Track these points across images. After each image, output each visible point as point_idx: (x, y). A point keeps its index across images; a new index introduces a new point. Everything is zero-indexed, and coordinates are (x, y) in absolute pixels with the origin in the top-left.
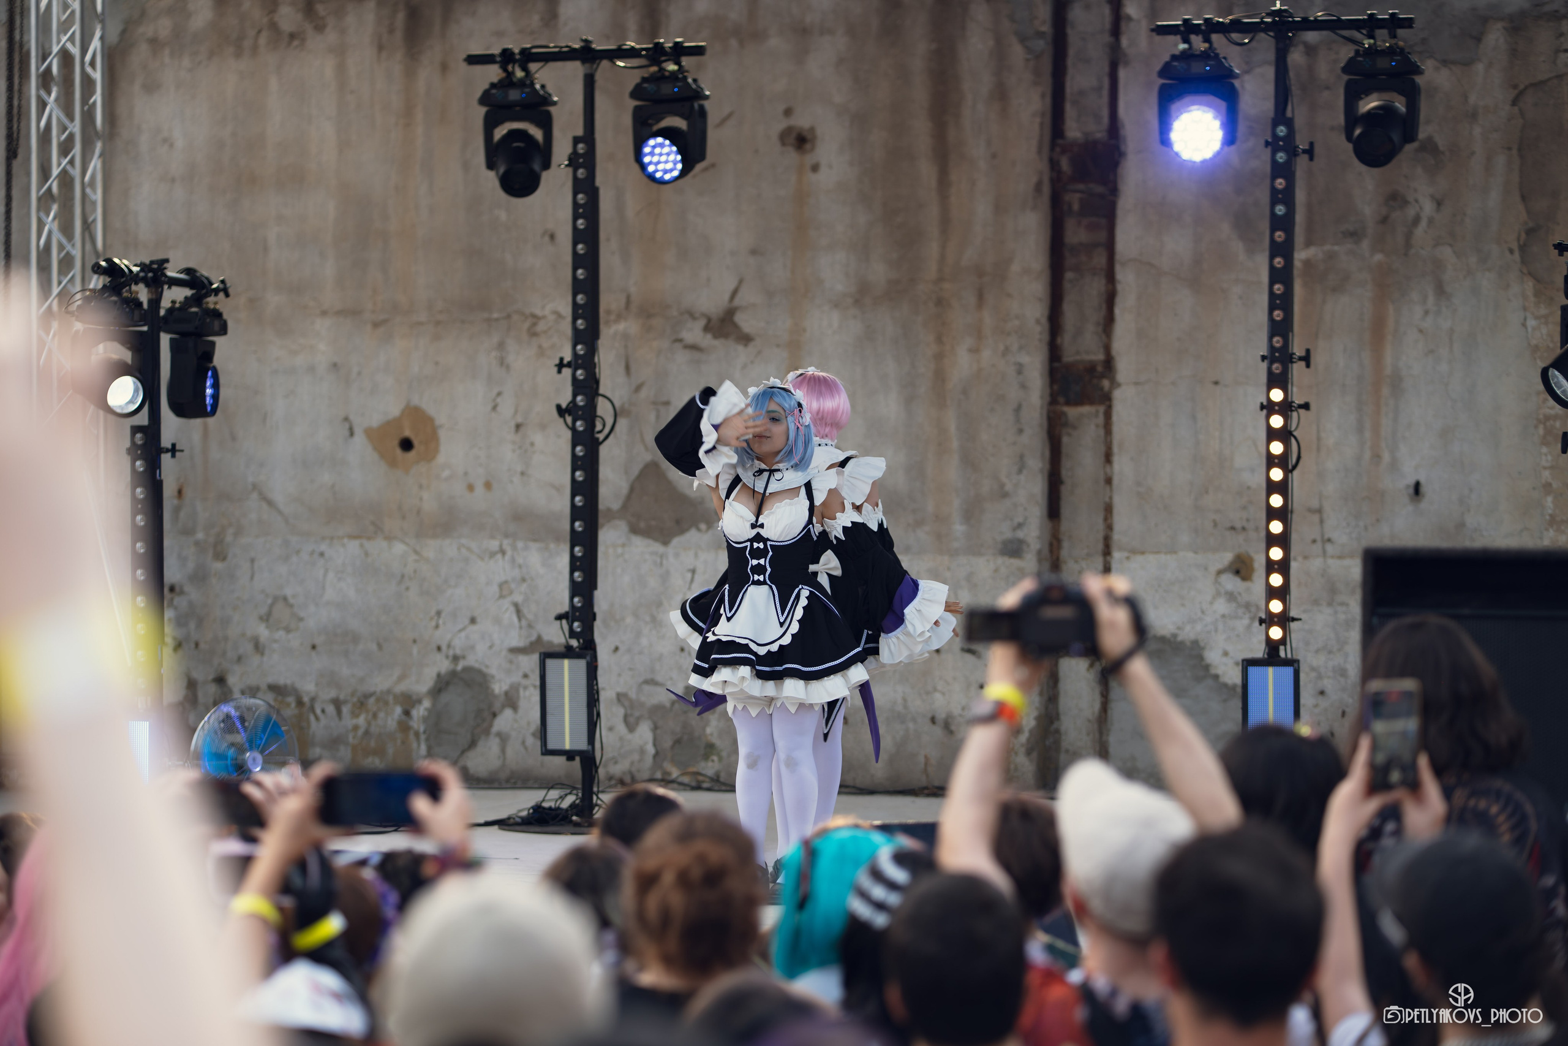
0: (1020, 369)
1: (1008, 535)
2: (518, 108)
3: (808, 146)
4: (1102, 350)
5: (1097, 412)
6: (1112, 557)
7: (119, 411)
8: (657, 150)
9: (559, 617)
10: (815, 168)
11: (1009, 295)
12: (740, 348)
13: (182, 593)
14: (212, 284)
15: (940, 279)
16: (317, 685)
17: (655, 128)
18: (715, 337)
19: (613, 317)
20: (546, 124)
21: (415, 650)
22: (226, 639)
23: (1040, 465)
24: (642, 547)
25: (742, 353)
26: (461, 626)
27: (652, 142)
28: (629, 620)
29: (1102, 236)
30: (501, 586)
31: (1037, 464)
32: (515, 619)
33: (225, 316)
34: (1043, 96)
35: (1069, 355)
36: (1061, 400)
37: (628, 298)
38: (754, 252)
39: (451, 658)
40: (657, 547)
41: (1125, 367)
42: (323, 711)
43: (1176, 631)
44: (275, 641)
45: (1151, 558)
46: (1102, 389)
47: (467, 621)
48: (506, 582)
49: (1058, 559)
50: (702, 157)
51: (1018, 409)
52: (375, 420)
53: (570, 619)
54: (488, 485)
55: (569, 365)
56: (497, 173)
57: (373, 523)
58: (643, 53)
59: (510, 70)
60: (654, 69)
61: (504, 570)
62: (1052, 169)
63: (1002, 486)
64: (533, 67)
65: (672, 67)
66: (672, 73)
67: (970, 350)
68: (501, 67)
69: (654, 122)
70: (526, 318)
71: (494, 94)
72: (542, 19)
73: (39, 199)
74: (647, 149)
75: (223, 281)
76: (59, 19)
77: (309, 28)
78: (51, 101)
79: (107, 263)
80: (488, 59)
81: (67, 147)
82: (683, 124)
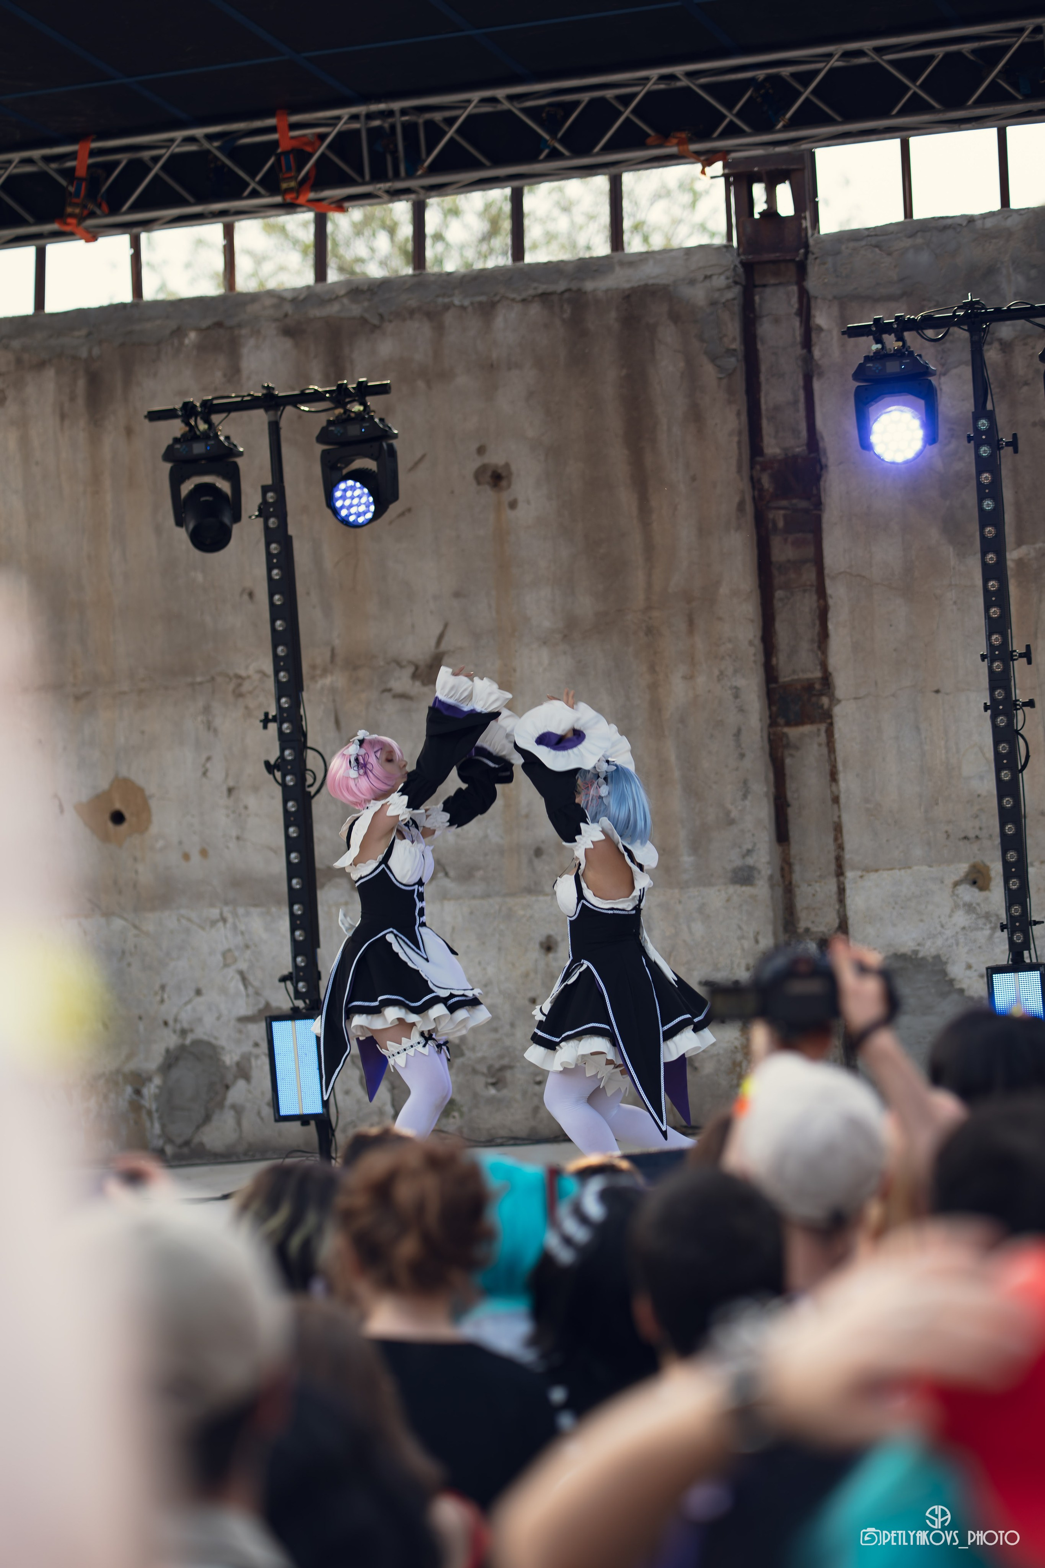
0: (737, 693)
1: (738, 863)
2: (203, 462)
3: (504, 483)
4: (819, 667)
5: (819, 730)
6: (845, 878)
8: (349, 494)
9: (283, 979)
10: (513, 505)
11: (720, 619)
15: (649, 608)
17: (345, 472)
18: (424, 684)
19: (318, 672)
20: (233, 475)
21: (142, 1026)
23: (765, 789)
26: (186, 999)
27: (342, 486)
29: (810, 551)
30: (224, 954)
31: (762, 788)
32: (241, 987)
34: (738, 414)
35: (785, 676)
36: (781, 721)
37: (333, 651)
38: (457, 595)
39: (178, 1032)
41: (842, 683)
43: (917, 948)
45: (885, 874)
46: (822, 706)
47: (192, 993)
48: (229, 950)
49: (790, 883)
50: (395, 497)
51: (738, 733)
52: (84, 795)
53: (294, 979)
54: (204, 853)
55: (274, 719)
56: (187, 530)
57: (89, 901)
58: (328, 395)
59: (193, 423)
60: (340, 411)
61: (226, 937)
62: (753, 488)
63: (728, 813)
64: (216, 418)
65: (357, 408)
66: (358, 414)
67: (684, 678)
68: (183, 421)
69: (343, 466)
70: (231, 679)
71: (177, 449)
72: (225, 375)
74: (338, 494)
80: (169, 414)
82: (373, 465)
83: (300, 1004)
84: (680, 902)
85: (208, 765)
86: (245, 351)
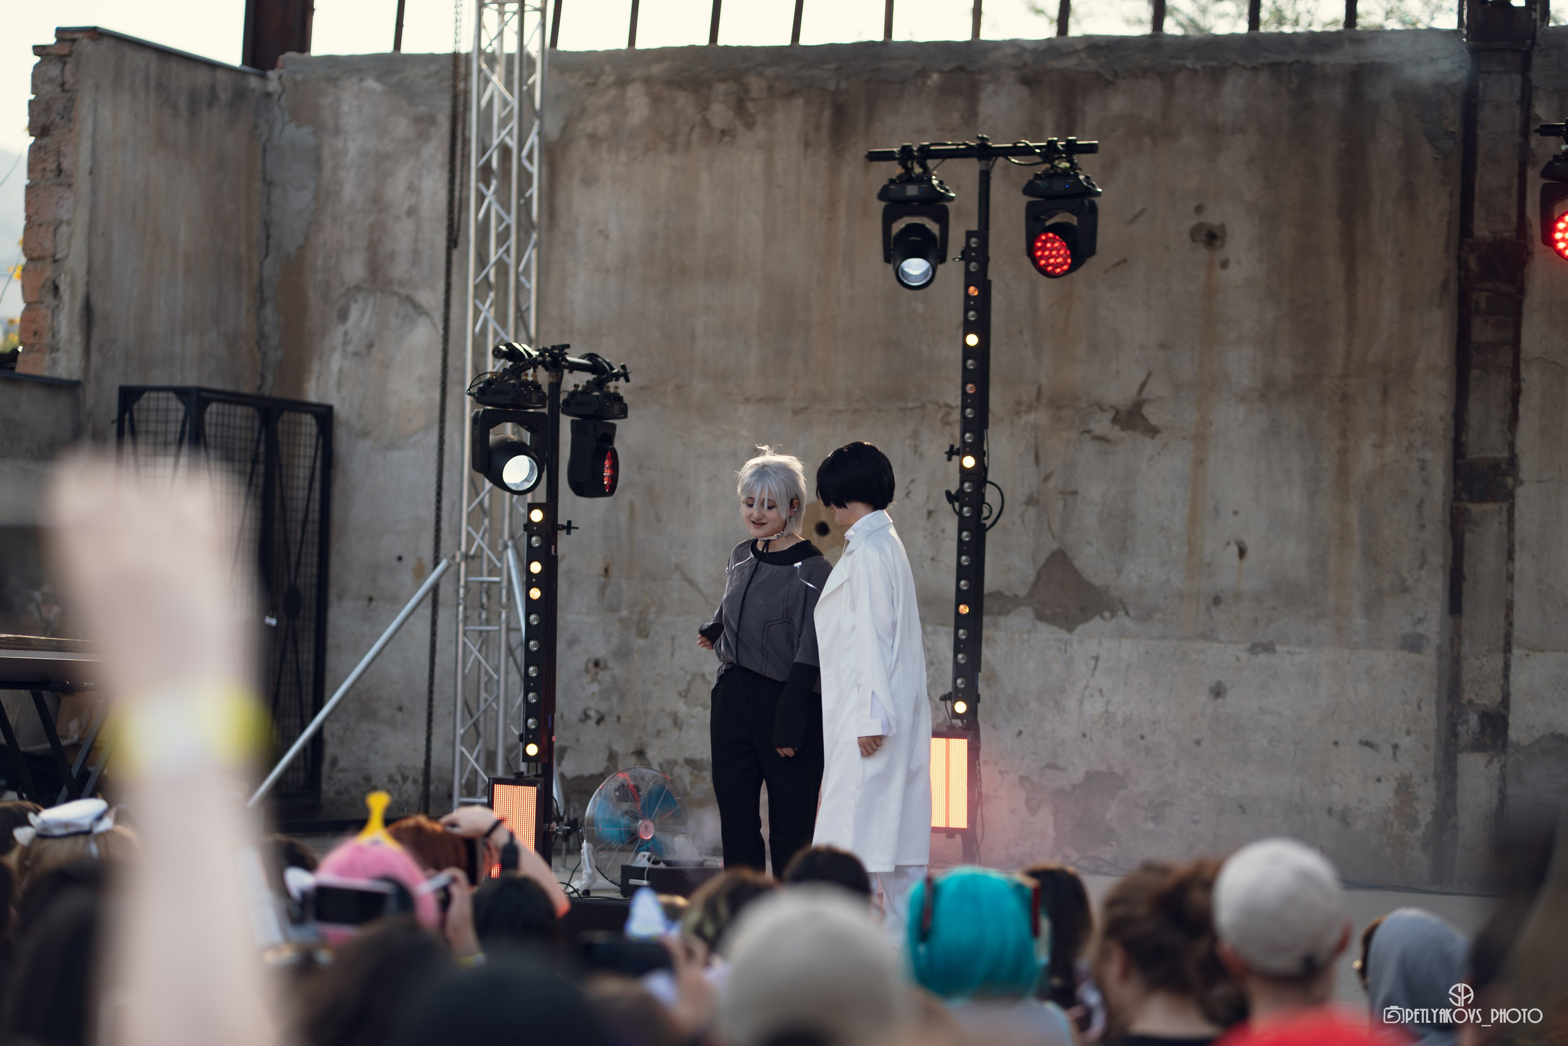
0: (1423, 465)
1: (1409, 629)
2: (915, 203)
3: (1218, 243)
4: (1506, 448)
5: (1500, 509)
6: (1512, 655)
7: (514, 488)
8: (1049, 245)
9: (944, 699)
10: (1225, 264)
11: (1414, 392)
12: (1147, 440)
13: (606, 668)
14: (612, 369)
15: (1345, 375)
17: (1048, 223)
18: (1123, 429)
19: (1024, 408)
20: (943, 218)
22: (646, 713)
23: (1442, 561)
24: (1046, 633)
25: (1149, 445)
27: (1043, 238)
28: (1033, 705)
29: (1509, 334)
31: (1438, 560)
33: (625, 401)
34: (1451, 195)
35: (1473, 453)
36: (1465, 496)
37: (1039, 389)
38: (1163, 346)
40: (1063, 634)
41: (1528, 464)
44: (693, 717)
45: (1550, 655)
46: (1505, 486)
49: (1459, 654)
50: (1092, 251)
51: (1420, 505)
53: (953, 699)
55: (957, 453)
56: (894, 266)
58: (1038, 151)
59: (910, 166)
60: (1048, 166)
62: (1460, 268)
63: (1403, 581)
64: (931, 163)
65: (1065, 165)
66: (1065, 170)
67: (1374, 446)
68: (900, 164)
69: (1046, 218)
70: (940, 407)
71: (892, 189)
72: (962, 119)
73: (476, 287)
74: (1039, 244)
75: (623, 367)
76: (499, 115)
77: (739, 125)
78: (490, 194)
79: (507, 348)
80: (887, 156)
81: (503, 237)
82: (1074, 220)
83: (958, 722)
84: (1349, 662)
85: (912, 487)
86: (983, 96)
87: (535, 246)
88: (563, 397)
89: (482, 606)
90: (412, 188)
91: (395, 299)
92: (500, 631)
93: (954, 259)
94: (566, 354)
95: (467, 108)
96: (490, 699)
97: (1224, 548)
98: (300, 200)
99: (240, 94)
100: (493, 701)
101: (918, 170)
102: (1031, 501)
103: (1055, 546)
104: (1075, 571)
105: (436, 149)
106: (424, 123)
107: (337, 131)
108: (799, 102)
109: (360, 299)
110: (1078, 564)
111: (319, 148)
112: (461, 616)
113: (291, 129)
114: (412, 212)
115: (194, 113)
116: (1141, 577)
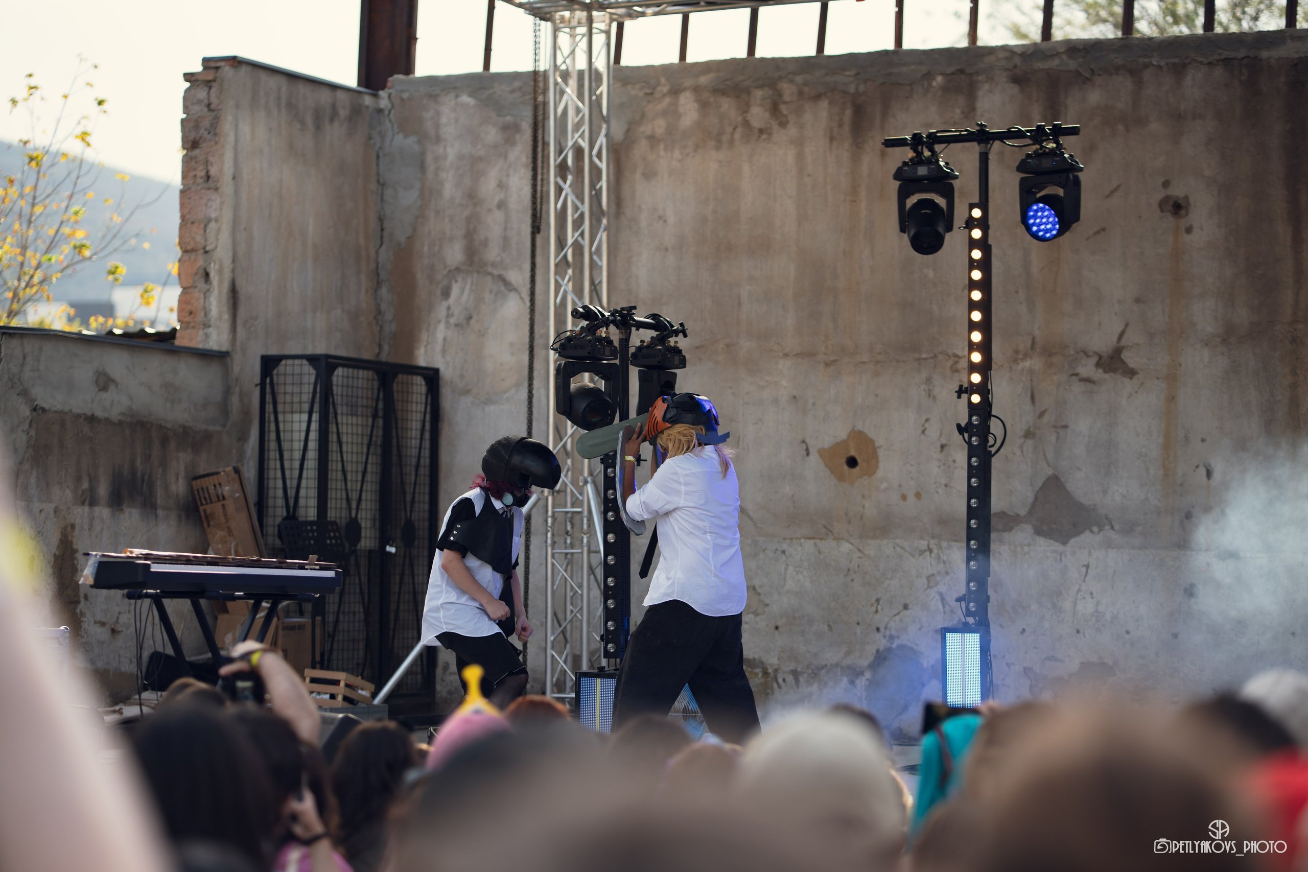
2: (925, 182)
3: (1183, 212)
8: (1040, 214)
9: (959, 600)
10: (1189, 230)
12: (1126, 380)
14: (672, 326)
15: (1295, 321)
16: (779, 659)
17: (1038, 195)
18: (1105, 372)
19: (1021, 356)
20: (949, 193)
21: (859, 630)
24: (1044, 546)
25: (1127, 385)
26: (897, 612)
27: (1035, 208)
28: (1034, 607)
30: (929, 578)
32: (941, 606)
33: (684, 353)
37: (1033, 339)
38: (1138, 301)
39: (887, 638)
40: (1058, 547)
42: (784, 680)
47: (901, 608)
48: (933, 575)
50: (1076, 218)
52: (827, 442)
53: (967, 600)
54: (918, 495)
55: (966, 391)
56: (908, 236)
57: (825, 527)
58: (1029, 134)
59: (920, 150)
60: (1038, 147)
61: (931, 564)
64: (938, 148)
66: (1052, 150)
68: (911, 149)
69: (1037, 191)
70: (950, 357)
71: (906, 170)
72: (963, 113)
73: (556, 265)
74: (1032, 213)
75: (682, 325)
76: (573, 121)
77: (774, 124)
78: (566, 187)
79: (583, 310)
80: (901, 143)
81: (578, 223)
82: (1061, 192)
83: (971, 620)
85: (927, 425)
86: (980, 93)
87: (604, 230)
88: (632, 350)
89: (567, 533)
90: (501, 185)
91: (489, 278)
92: (582, 553)
93: (959, 228)
94: (634, 314)
95: (546, 117)
96: (575, 611)
97: (1195, 471)
98: (408, 198)
99: (356, 111)
100: (577, 612)
101: (927, 153)
102: (1028, 434)
103: (1050, 472)
104: (1068, 492)
105: (520, 152)
106: (510, 131)
107: (438, 139)
108: (824, 103)
109: (460, 279)
110: (1069, 486)
111: (423, 154)
112: (549, 541)
113: (399, 138)
114: (501, 205)
115: (318, 127)
116: (1124, 496)
